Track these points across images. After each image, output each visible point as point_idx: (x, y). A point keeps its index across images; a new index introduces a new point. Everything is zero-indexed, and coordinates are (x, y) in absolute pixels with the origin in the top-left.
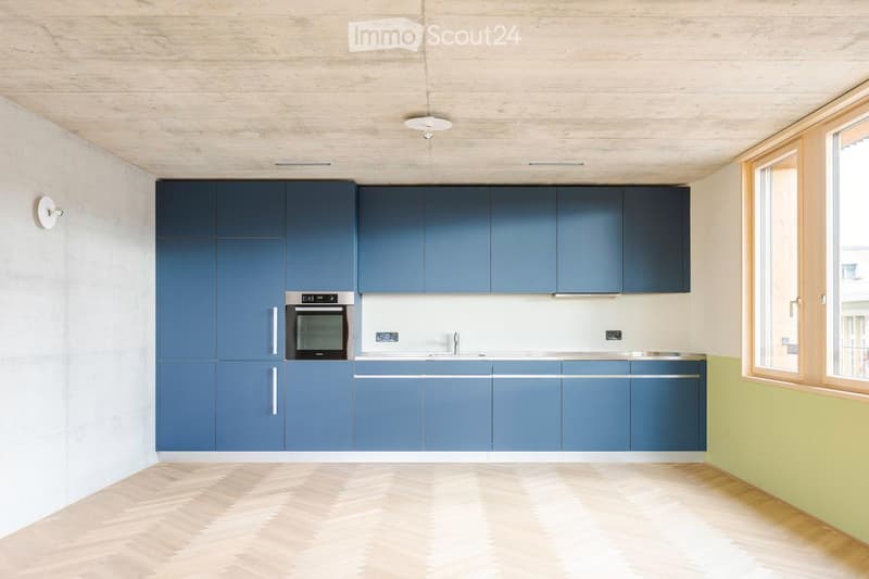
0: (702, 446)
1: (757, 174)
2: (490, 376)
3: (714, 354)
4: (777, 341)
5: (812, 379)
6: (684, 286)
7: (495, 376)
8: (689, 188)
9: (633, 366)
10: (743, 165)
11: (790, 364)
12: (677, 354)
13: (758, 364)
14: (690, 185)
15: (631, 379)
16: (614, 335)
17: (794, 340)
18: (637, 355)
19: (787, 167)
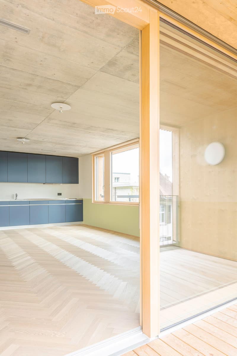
0: (82, 220)
1: (95, 157)
2: (29, 205)
3: (85, 198)
4: (99, 195)
5: (107, 202)
6: (77, 182)
7: (30, 205)
8: (78, 159)
9: (66, 202)
10: (92, 156)
11: (102, 199)
12: (76, 199)
13: (95, 200)
14: (78, 158)
15: (65, 205)
16: (60, 194)
17: (103, 194)
18: (66, 199)
19: (101, 157)
